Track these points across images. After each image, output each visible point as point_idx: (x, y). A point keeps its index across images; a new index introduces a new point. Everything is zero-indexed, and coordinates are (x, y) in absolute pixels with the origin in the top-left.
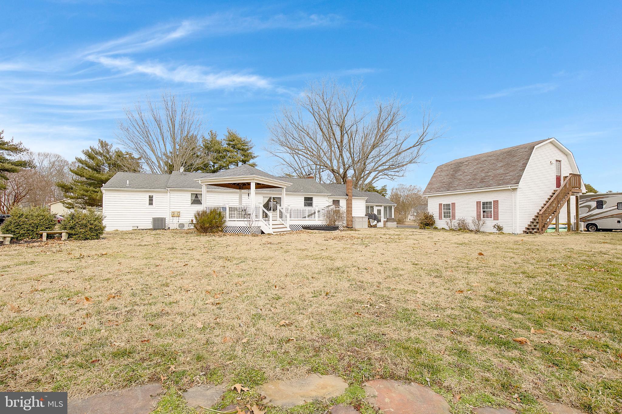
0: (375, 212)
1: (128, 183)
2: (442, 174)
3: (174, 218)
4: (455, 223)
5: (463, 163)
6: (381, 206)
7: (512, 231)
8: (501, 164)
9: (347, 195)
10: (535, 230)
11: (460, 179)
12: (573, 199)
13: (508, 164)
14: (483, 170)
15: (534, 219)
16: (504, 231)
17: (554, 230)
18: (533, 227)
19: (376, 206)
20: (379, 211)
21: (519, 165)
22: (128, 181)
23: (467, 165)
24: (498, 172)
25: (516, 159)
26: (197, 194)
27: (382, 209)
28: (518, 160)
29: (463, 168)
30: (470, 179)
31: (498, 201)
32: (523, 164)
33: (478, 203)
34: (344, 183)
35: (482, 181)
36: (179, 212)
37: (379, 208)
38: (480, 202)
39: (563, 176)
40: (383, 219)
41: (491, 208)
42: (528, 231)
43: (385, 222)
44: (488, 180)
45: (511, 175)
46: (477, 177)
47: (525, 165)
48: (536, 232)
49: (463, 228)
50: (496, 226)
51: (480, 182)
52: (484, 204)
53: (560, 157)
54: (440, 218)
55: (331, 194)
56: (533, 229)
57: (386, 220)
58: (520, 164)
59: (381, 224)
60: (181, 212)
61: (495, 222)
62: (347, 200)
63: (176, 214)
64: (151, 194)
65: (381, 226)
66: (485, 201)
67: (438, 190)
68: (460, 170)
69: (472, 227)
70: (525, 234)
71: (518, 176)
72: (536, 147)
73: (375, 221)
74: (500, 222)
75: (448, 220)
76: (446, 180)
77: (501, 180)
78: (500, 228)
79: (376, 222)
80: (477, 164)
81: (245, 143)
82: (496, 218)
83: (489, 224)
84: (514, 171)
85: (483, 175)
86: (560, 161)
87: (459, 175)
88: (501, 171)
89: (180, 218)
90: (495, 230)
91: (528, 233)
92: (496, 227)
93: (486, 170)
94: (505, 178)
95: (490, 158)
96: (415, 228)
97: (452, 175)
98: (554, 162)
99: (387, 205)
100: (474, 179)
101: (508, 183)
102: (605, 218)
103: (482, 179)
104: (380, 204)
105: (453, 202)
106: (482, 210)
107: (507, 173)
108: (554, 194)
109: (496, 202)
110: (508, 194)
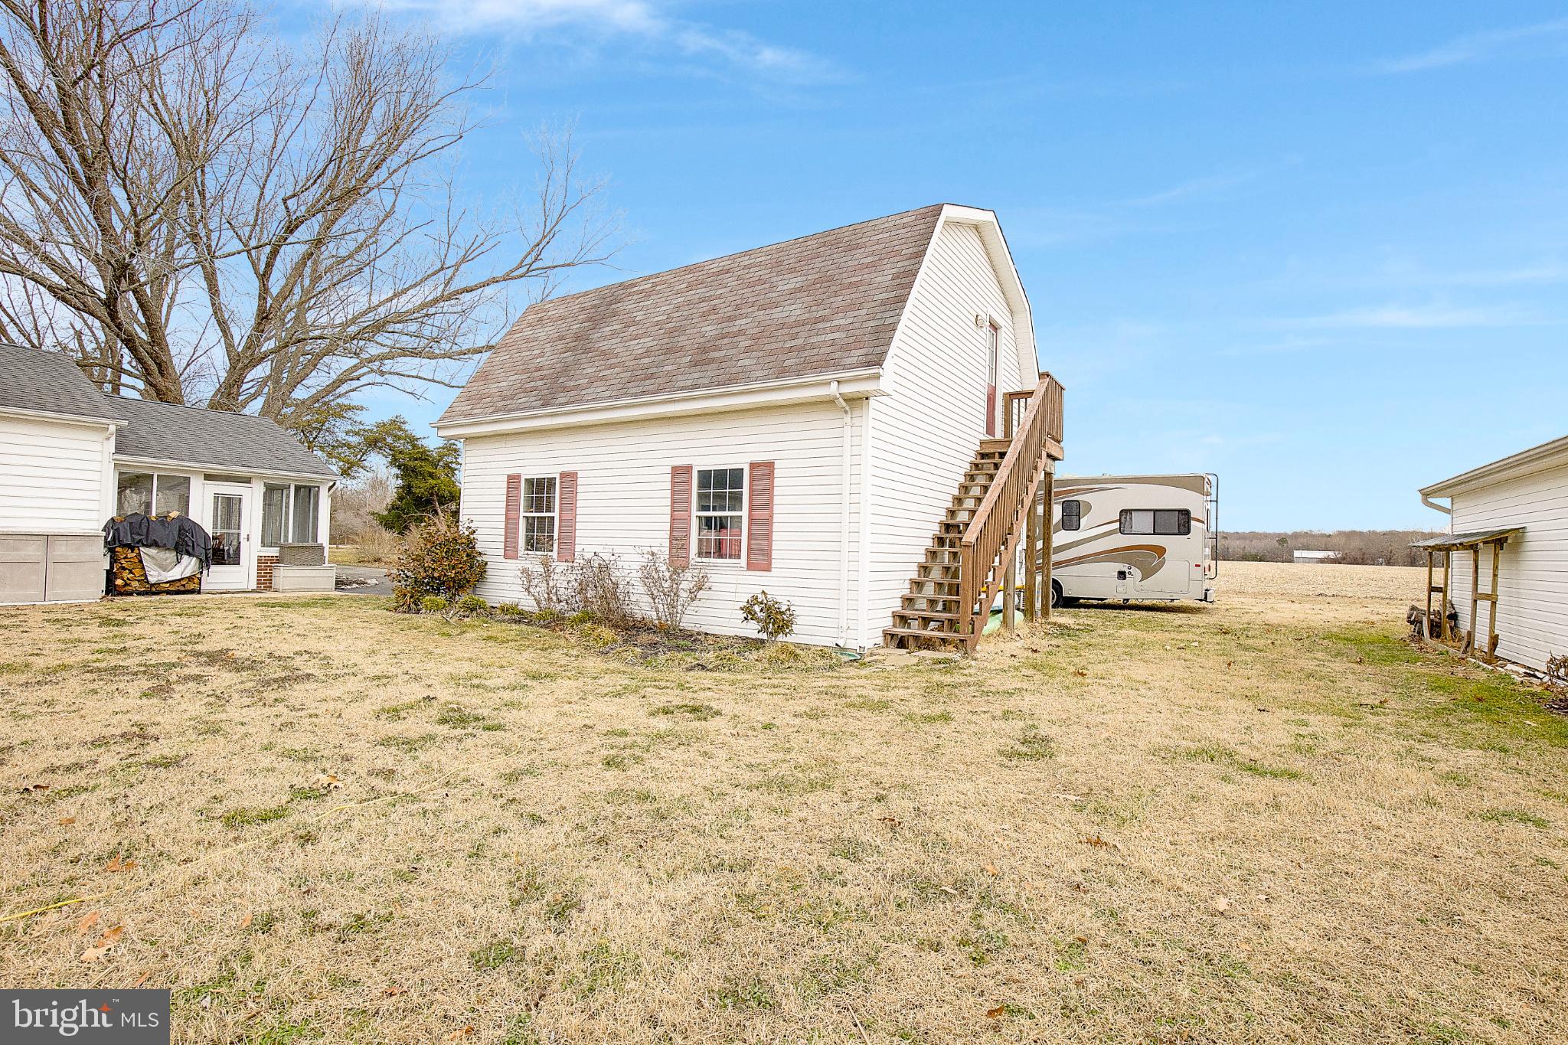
0: (199, 512)
2: (542, 334)
4: (567, 580)
5: (634, 285)
6: (248, 480)
7: (833, 632)
8: (794, 282)
10: (937, 630)
11: (605, 355)
13: (825, 281)
14: (714, 310)
16: (800, 634)
19: (208, 477)
20: (229, 508)
21: (879, 280)
23: (647, 294)
24: (777, 313)
25: (861, 257)
27: (252, 501)
28: (869, 259)
29: (628, 305)
30: (648, 353)
31: (770, 465)
32: (896, 277)
33: (680, 473)
35: (703, 357)
37: (230, 491)
38: (689, 469)
39: (1004, 386)
40: (252, 550)
41: (736, 500)
43: (266, 570)
44: (731, 352)
45: (838, 329)
46: (683, 341)
47: (906, 280)
49: (599, 610)
50: (757, 608)
51: (694, 364)
52: (705, 477)
54: (510, 552)
57: (271, 552)
58: (884, 278)
61: (756, 584)
65: (243, 586)
66: (714, 464)
67: (506, 404)
68: (614, 314)
69: (642, 605)
70: (890, 652)
71: (877, 331)
73: (186, 558)
74: (777, 586)
75: (541, 561)
76: (548, 359)
77: (791, 350)
78: (775, 620)
79: (192, 563)
80: (690, 287)
82: (761, 560)
83: (725, 595)
84: (851, 306)
85: (710, 330)
86: (995, 327)
87: (605, 337)
88: (794, 311)
91: (901, 645)
92: (760, 614)
93: (725, 311)
94: (814, 340)
95: (746, 261)
97: (577, 338)
99: (286, 478)
100: (669, 351)
101: (824, 365)
102: (1080, 560)
103: (703, 350)
104: (243, 471)
105: (567, 468)
106: (695, 513)
107: (823, 319)
108: (983, 456)
109: (764, 470)
110: (821, 428)
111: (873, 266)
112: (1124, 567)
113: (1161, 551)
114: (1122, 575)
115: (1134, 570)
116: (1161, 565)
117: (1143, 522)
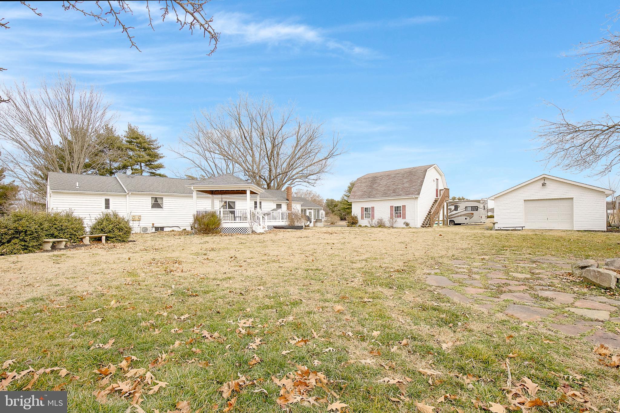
0: (308, 214)
1: (77, 186)
2: (362, 185)
3: (134, 222)
4: (375, 221)
5: (378, 177)
6: (312, 209)
7: (415, 225)
8: (406, 180)
9: (287, 200)
10: (428, 225)
11: (377, 190)
12: (445, 204)
13: (411, 180)
14: (394, 184)
15: (426, 218)
16: (410, 226)
17: (437, 225)
18: (426, 223)
19: (308, 209)
22: (77, 183)
23: (381, 179)
24: (405, 185)
25: (416, 177)
26: (156, 198)
27: (312, 212)
29: (378, 181)
30: (385, 190)
31: (405, 205)
32: (421, 181)
33: (392, 207)
34: (268, 188)
35: (394, 191)
36: (140, 216)
37: (310, 211)
38: (393, 206)
39: (439, 189)
41: (400, 210)
42: (423, 226)
44: (398, 191)
45: (414, 189)
46: (390, 188)
48: (429, 226)
49: (381, 225)
50: (405, 223)
52: (395, 207)
53: (438, 177)
54: (362, 218)
55: (276, 199)
56: (426, 224)
57: (315, 220)
58: (419, 181)
59: (312, 225)
60: (142, 216)
61: (404, 220)
62: (287, 204)
63: (137, 218)
64: (107, 198)
66: (397, 206)
67: (361, 197)
68: (376, 182)
69: (388, 224)
70: (422, 228)
71: (419, 189)
72: (428, 170)
74: (407, 220)
75: (369, 220)
76: (366, 189)
77: (407, 191)
78: (407, 224)
79: (309, 222)
81: (150, 142)
82: (404, 218)
83: (400, 222)
84: (415, 185)
85: (394, 187)
86: (438, 179)
87: (376, 186)
88: (407, 185)
89: (140, 222)
90: (404, 226)
91: (423, 227)
93: (396, 184)
94: (410, 190)
96: (344, 226)
97: (370, 186)
98: (436, 180)
99: (316, 208)
100: (388, 190)
101: (412, 194)
102: (458, 216)
103: (394, 190)
104: (311, 208)
105: (372, 206)
106: (394, 212)
107: (411, 187)
108: (435, 201)
109: (404, 207)
110: (412, 201)
111: (417, 179)
112: (466, 217)
113: (473, 214)
114: (466, 219)
115: (468, 218)
116: (473, 216)
117: (470, 209)
